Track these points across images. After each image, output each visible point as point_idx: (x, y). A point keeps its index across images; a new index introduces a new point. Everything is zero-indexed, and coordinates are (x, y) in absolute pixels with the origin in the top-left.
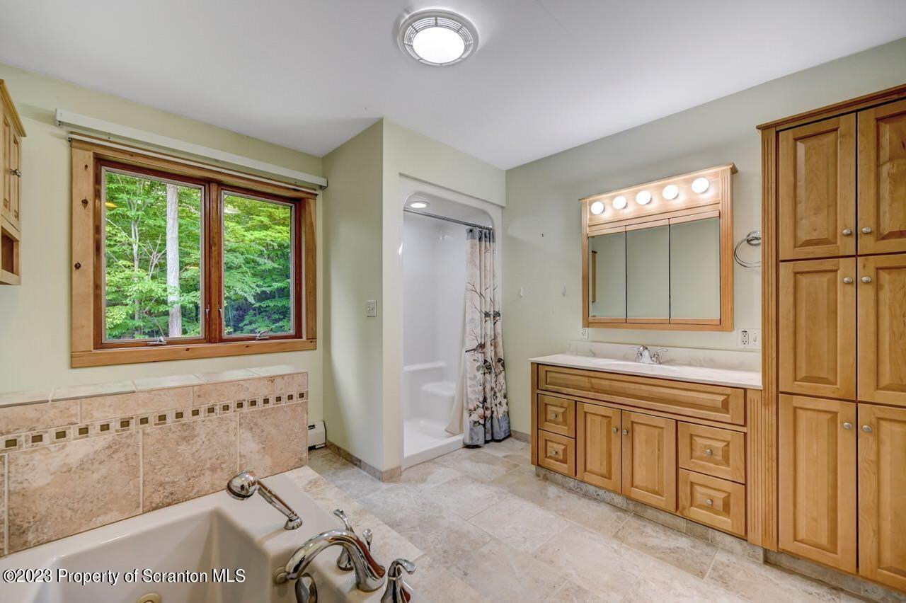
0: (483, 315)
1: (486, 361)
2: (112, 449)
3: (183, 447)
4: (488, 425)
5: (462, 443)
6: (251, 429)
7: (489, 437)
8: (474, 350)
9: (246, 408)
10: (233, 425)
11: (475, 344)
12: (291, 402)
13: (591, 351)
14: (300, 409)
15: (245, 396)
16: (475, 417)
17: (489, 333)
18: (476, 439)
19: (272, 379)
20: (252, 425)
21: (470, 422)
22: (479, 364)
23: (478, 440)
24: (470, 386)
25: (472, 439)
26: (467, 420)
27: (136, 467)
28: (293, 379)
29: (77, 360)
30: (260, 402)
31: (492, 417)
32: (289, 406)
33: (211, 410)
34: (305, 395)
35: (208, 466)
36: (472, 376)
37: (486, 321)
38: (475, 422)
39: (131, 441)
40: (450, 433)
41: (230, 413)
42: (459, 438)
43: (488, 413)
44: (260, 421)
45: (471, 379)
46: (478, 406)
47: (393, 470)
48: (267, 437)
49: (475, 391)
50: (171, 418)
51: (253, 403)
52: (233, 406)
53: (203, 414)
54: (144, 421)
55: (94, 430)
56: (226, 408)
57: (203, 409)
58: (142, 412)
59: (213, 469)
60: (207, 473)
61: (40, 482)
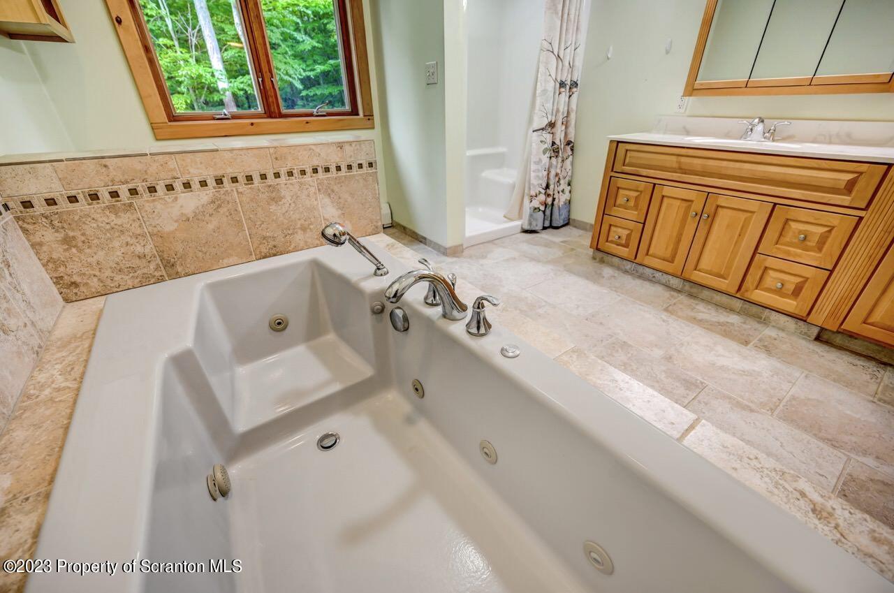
0: (558, 85)
1: (553, 143)
2: (216, 203)
3: (273, 208)
4: (548, 212)
5: (520, 227)
6: (329, 195)
7: (547, 224)
8: (543, 129)
9: (321, 174)
10: (312, 190)
11: (545, 122)
12: (361, 172)
13: (684, 128)
14: (370, 179)
15: (318, 163)
16: (536, 203)
17: (561, 110)
18: (535, 225)
19: (340, 146)
20: (329, 191)
21: (530, 208)
22: (546, 146)
23: (537, 225)
24: (533, 171)
25: (530, 224)
26: (527, 206)
27: (240, 221)
28: (360, 145)
30: (333, 169)
31: (553, 204)
32: (360, 175)
33: (290, 174)
34: (374, 165)
35: (299, 226)
36: (538, 160)
37: (560, 93)
38: (535, 209)
39: (228, 198)
40: (508, 218)
41: (307, 178)
42: (518, 223)
43: (549, 200)
44: (336, 188)
45: (535, 162)
46: (540, 193)
47: (456, 247)
48: (344, 204)
49: (538, 176)
50: (257, 179)
51: (327, 170)
52: (309, 171)
53: (284, 177)
54: (235, 180)
55: (195, 185)
56: (303, 172)
57: (283, 172)
58: (230, 171)
59: (304, 229)
60: (300, 232)
61: (169, 227)
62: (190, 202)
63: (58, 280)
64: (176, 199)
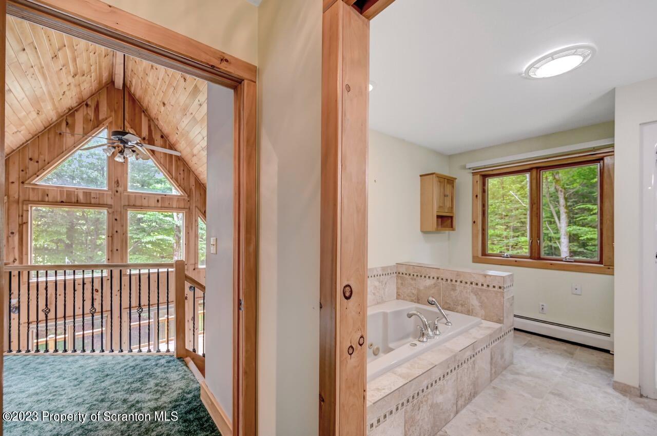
2: (435, 284)
3: (452, 293)
6: (476, 295)
9: (474, 286)
10: (469, 291)
12: (494, 289)
14: (499, 294)
15: (474, 281)
19: (485, 276)
20: (476, 293)
27: (441, 294)
28: (495, 278)
29: (476, 260)
30: (480, 285)
32: (494, 291)
33: (461, 282)
34: (502, 288)
35: (460, 303)
39: (439, 284)
41: (468, 285)
44: (479, 293)
48: (483, 301)
50: (449, 281)
51: (477, 284)
52: (469, 283)
53: (458, 283)
54: (442, 279)
55: (431, 278)
56: (466, 283)
57: (459, 281)
58: (442, 276)
59: (462, 305)
60: (460, 306)
61: (422, 288)
62: (429, 282)
63: (397, 292)
64: (425, 281)
